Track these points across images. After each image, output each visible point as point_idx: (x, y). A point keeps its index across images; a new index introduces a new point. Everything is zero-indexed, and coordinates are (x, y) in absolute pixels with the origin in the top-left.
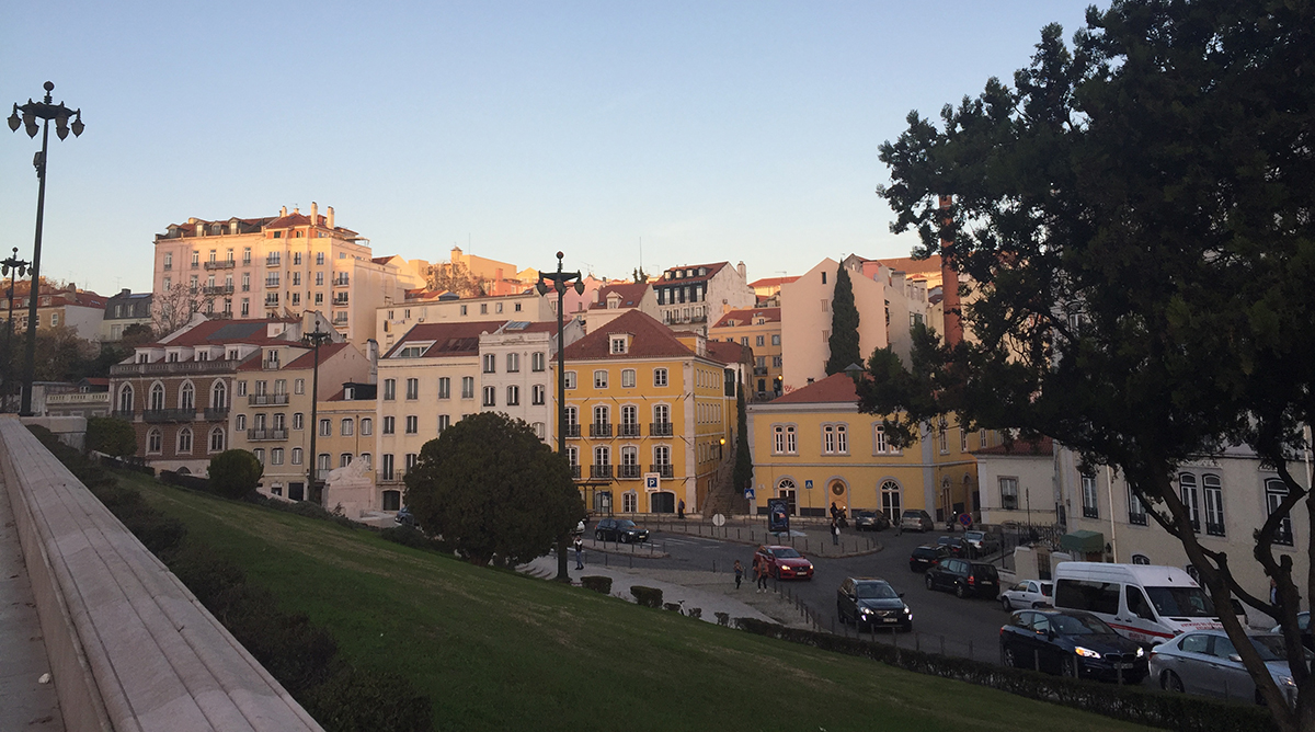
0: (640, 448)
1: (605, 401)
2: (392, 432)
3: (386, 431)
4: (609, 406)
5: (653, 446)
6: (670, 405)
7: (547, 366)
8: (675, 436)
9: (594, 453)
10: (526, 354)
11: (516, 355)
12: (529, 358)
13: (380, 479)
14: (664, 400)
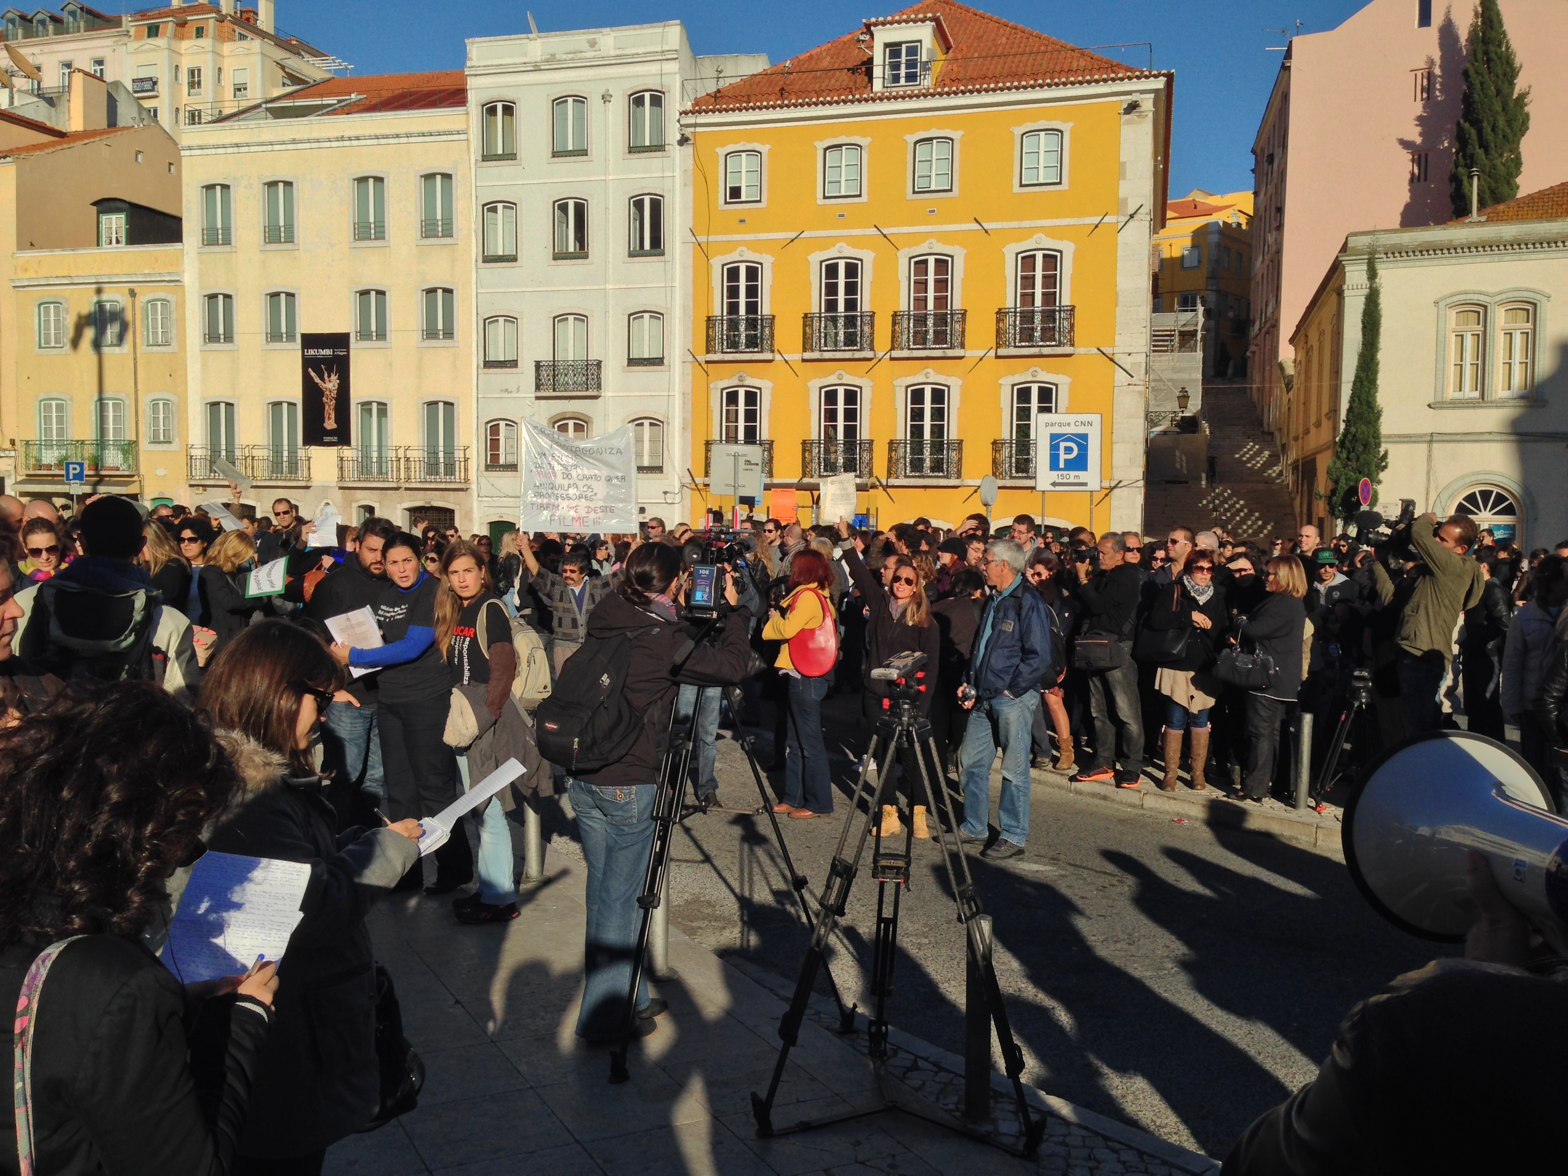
0: (963, 389)
1: (853, 241)
2: (229, 337)
3: (212, 337)
4: (868, 258)
5: (1007, 381)
6: (1068, 248)
7: (673, 135)
8: (1080, 350)
9: (815, 405)
10: (606, 98)
11: (580, 100)
12: (619, 107)
13: (200, 472)
14: (1051, 232)
